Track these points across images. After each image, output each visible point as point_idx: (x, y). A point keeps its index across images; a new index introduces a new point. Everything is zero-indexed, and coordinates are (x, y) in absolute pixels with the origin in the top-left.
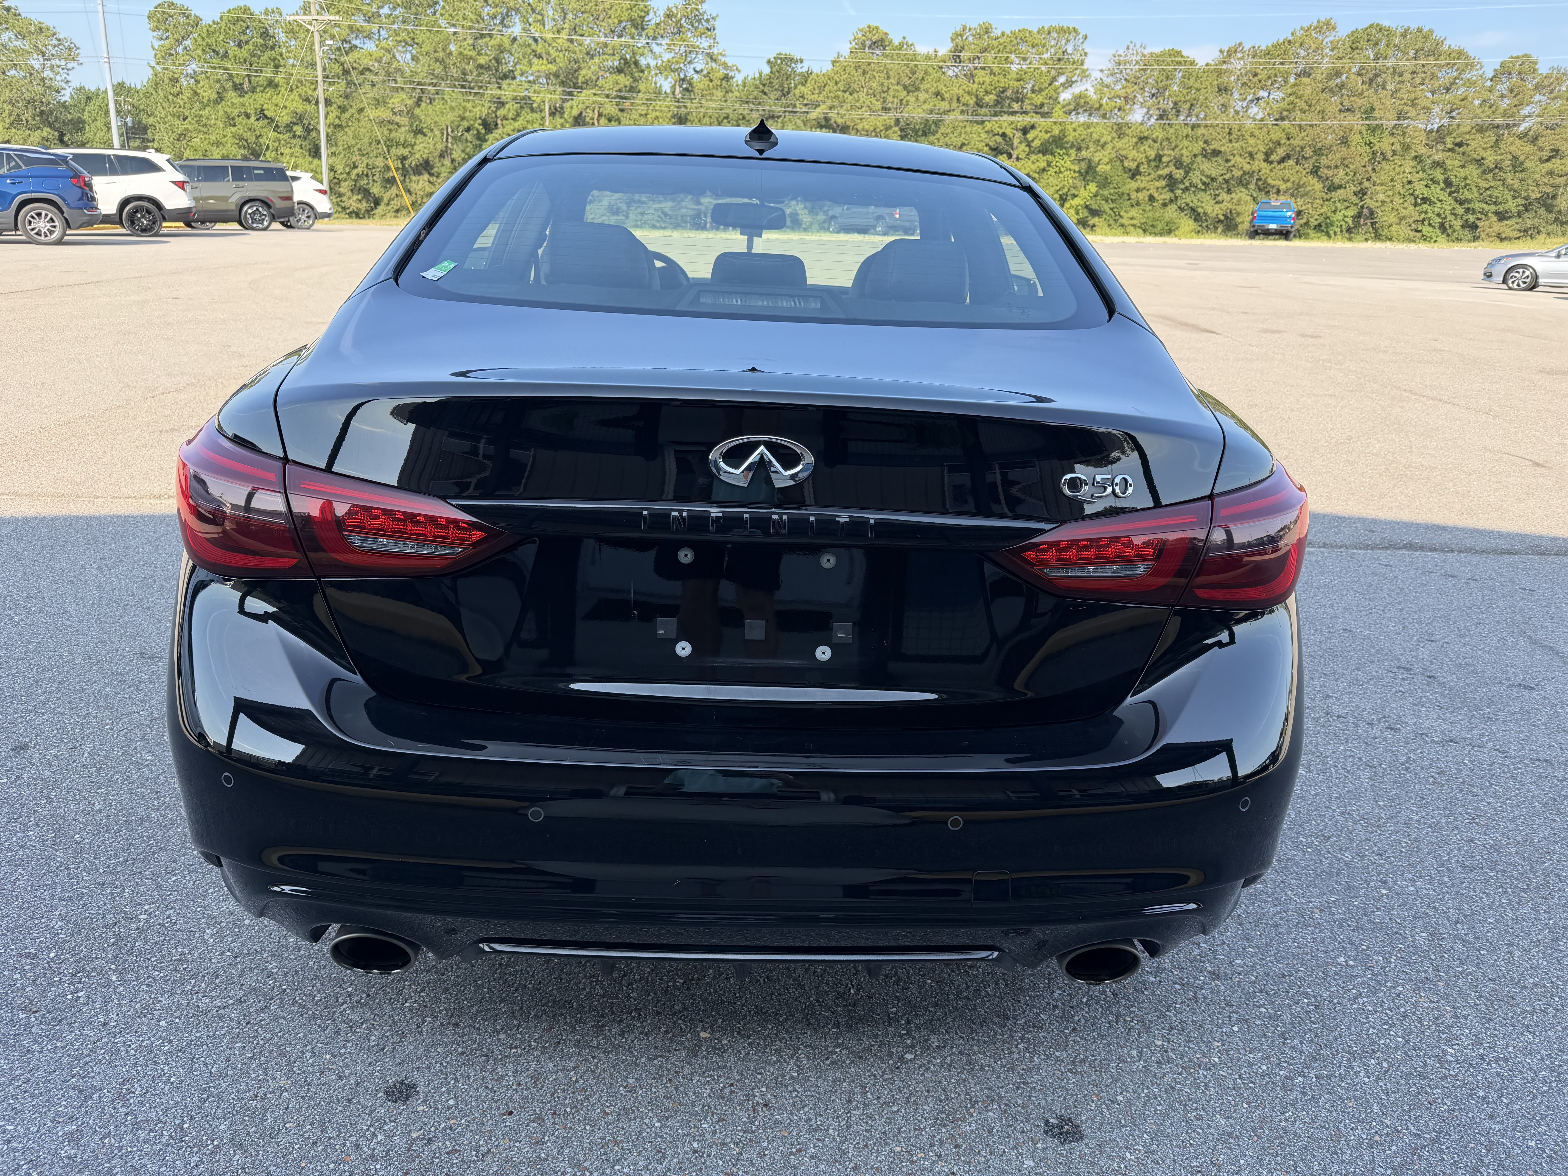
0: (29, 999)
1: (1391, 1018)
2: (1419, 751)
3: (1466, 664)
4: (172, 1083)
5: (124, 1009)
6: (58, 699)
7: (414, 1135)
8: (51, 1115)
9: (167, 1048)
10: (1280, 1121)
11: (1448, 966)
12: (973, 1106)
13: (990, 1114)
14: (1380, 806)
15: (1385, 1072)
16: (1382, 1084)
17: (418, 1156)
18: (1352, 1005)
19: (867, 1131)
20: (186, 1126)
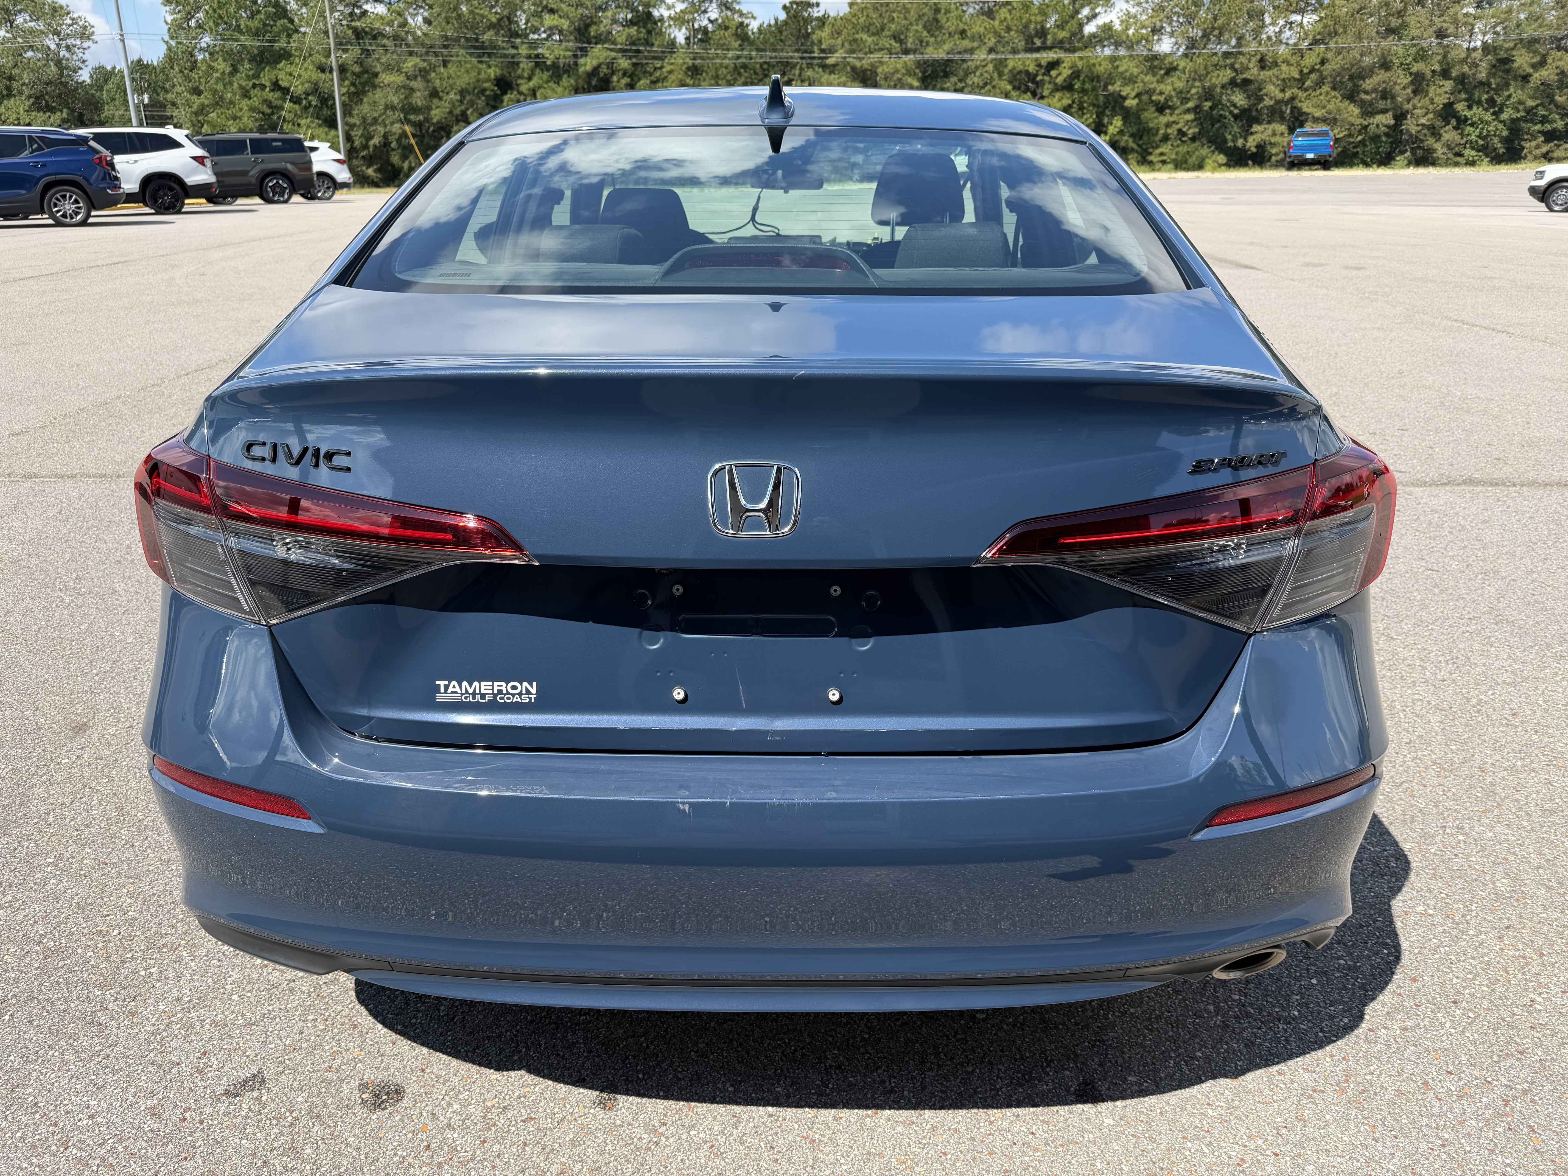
0: (103, 976)
1: (1475, 967)
2: (1490, 693)
3: (1536, 602)
4: (248, 1057)
5: (197, 984)
6: (113, 678)
7: (489, 1104)
8: (132, 1090)
9: (241, 1022)
10: (1366, 1074)
11: (1533, 913)
12: (1048, 1065)
13: (1068, 1072)
14: (1452, 750)
15: (1472, 1022)
16: (1467, 1034)
17: (495, 1125)
18: (1433, 954)
19: (942, 1092)
20: (264, 1098)
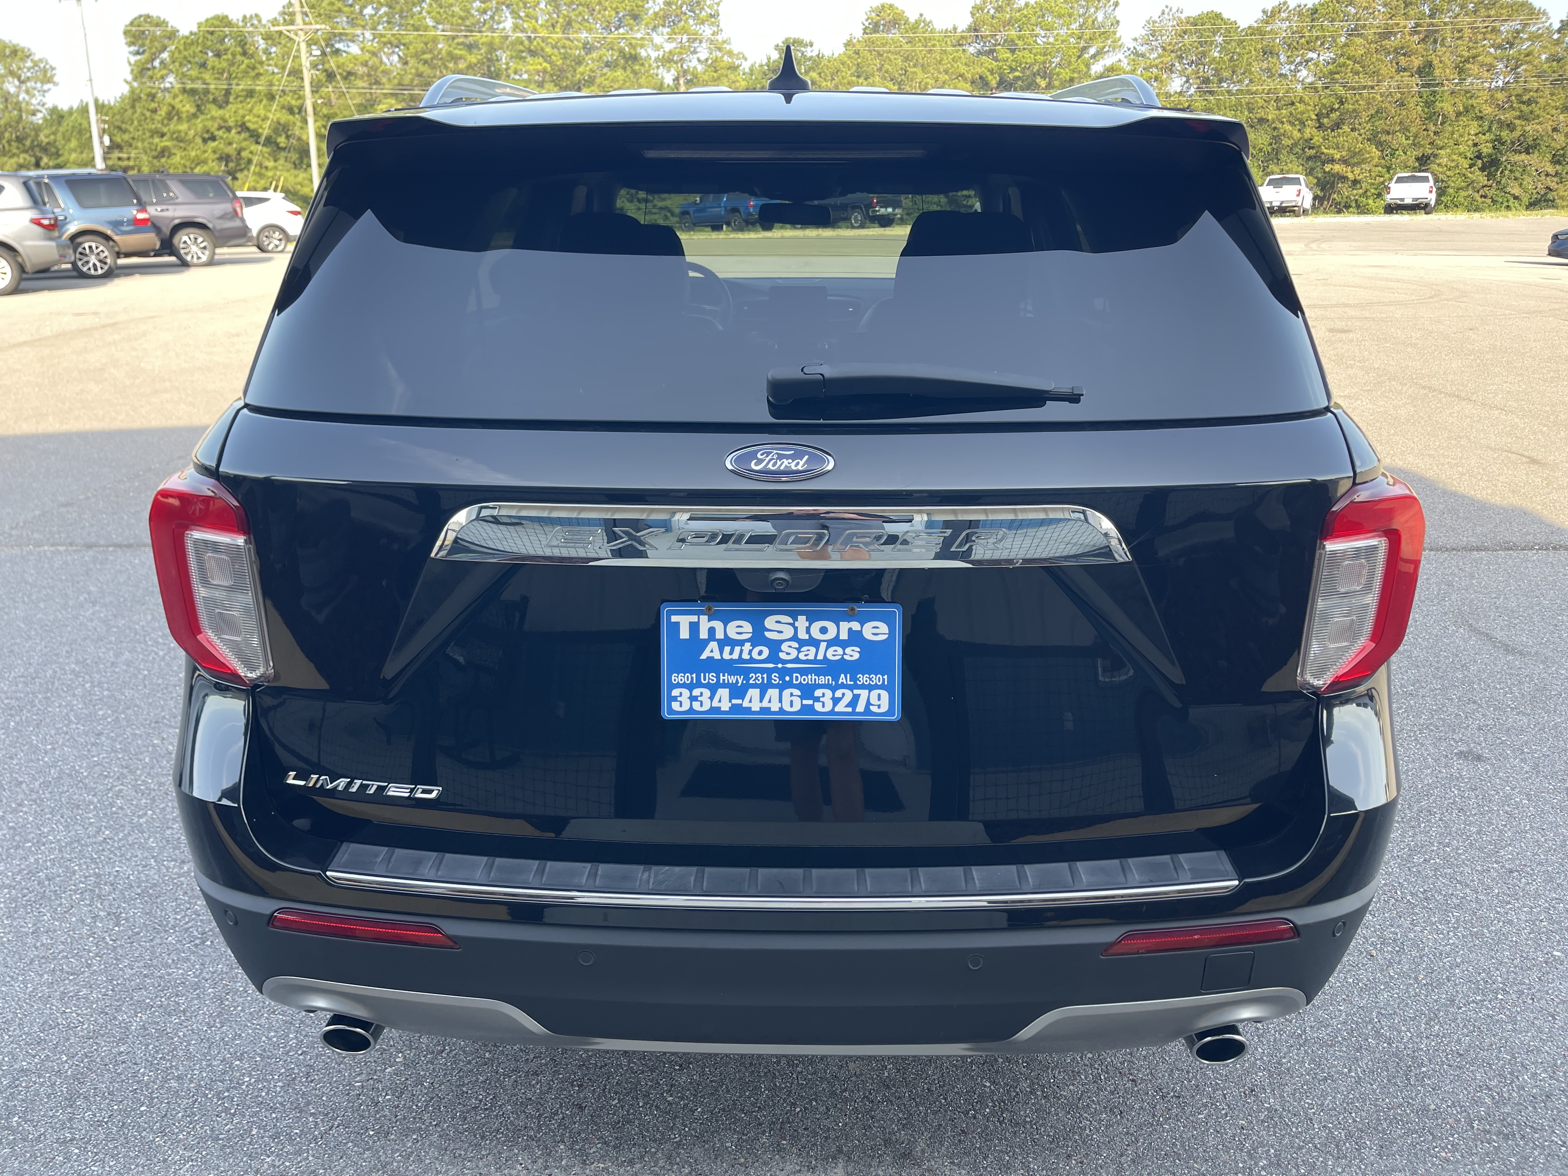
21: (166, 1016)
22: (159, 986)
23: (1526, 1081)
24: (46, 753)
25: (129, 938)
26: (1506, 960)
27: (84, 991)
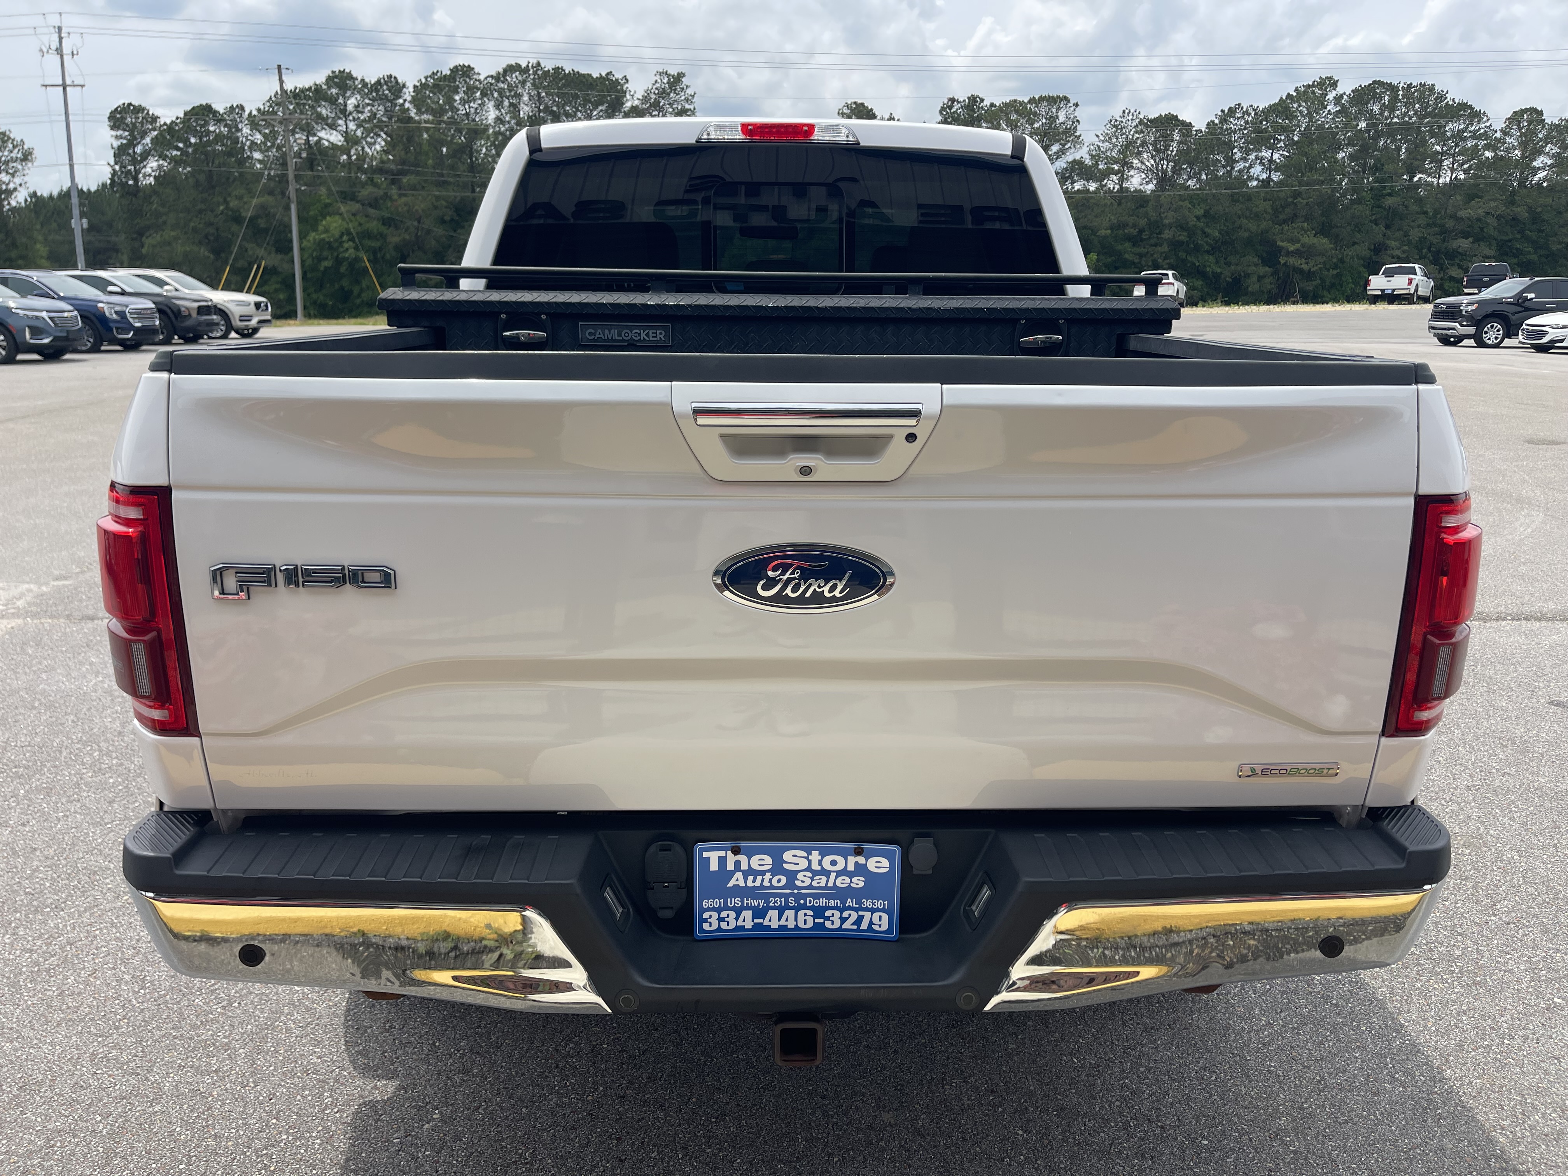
21: (199, 1076)
22: (189, 1046)
23: (1538, 1122)
24: (58, 819)
25: (155, 1001)
26: (1510, 1007)
27: (114, 1052)
